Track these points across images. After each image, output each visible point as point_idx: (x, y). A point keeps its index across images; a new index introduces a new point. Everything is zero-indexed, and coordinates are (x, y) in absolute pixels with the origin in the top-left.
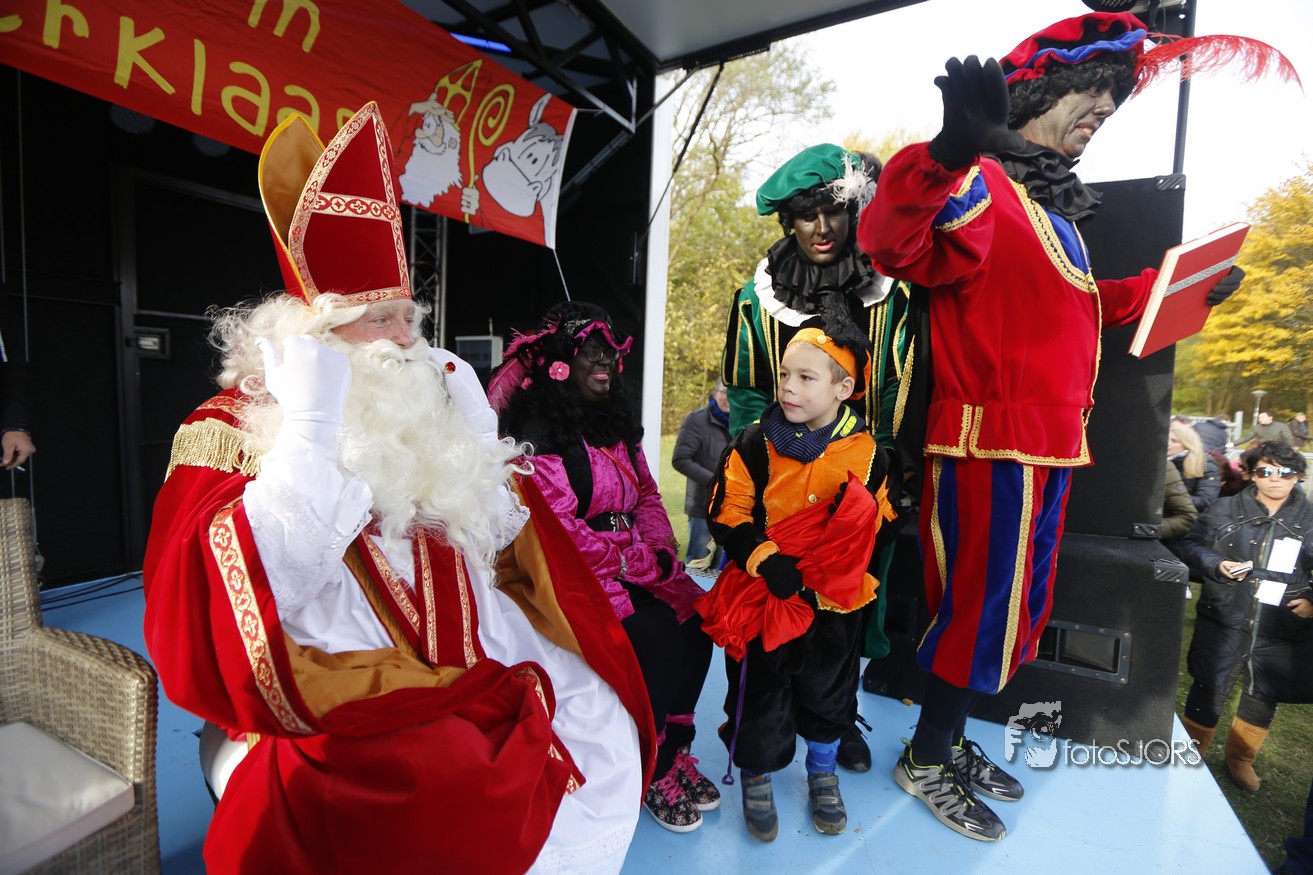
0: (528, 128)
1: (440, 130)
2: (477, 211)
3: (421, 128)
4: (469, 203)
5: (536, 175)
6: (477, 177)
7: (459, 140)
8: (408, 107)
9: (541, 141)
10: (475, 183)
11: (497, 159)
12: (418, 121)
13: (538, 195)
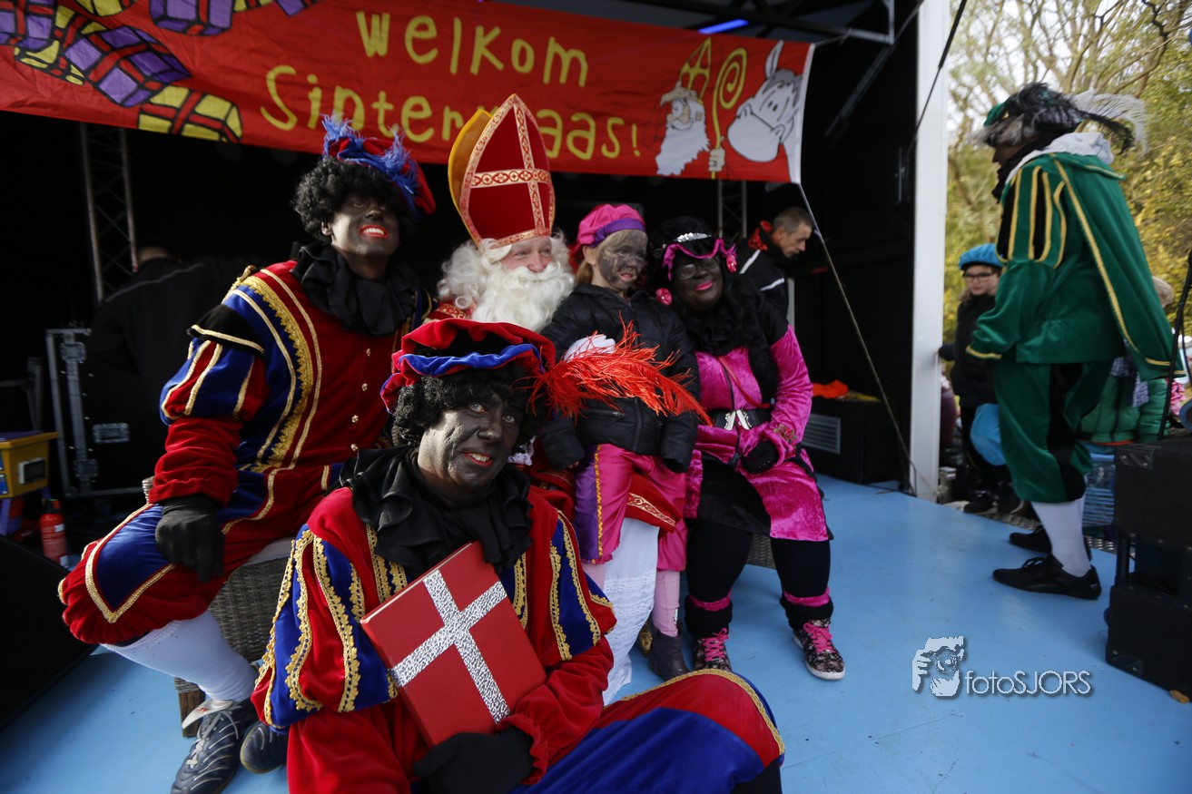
0: (765, 79)
4: (715, 162)
5: (778, 120)
6: (723, 138)
9: (781, 87)
11: (739, 117)
13: (780, 138)
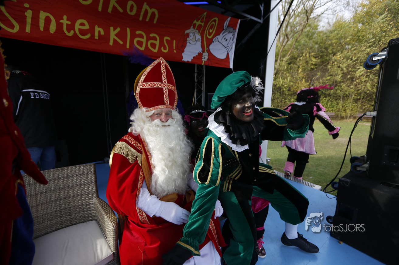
0: (224, 30)
1: (194, 36)
2: (207, 59)
3: (189, 37)
4: (205, 57)
5: (227, 45)
6: (207, 49)
7: (201, 39)
8: (185, 32)
9: (229, 33)
10: (207, 51)
11: (214, 42)
12: (188, 35)
13: (228, 51)
